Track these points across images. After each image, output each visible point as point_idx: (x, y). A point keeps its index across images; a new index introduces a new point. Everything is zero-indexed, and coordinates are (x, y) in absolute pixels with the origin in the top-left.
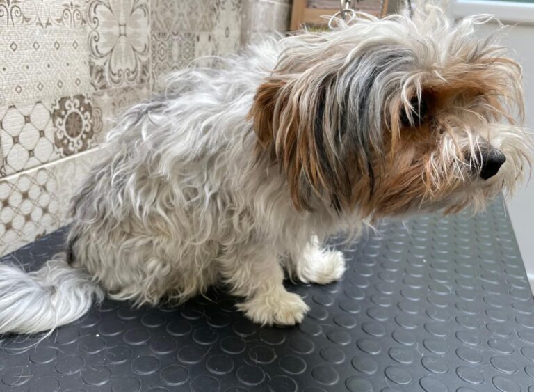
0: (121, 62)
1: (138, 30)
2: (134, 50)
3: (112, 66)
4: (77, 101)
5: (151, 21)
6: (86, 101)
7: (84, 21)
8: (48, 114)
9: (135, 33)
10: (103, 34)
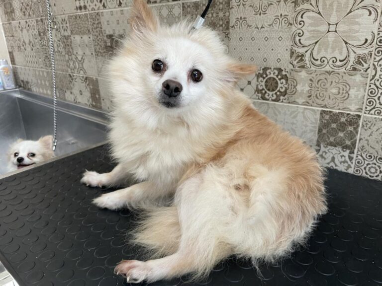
2: (347, 43)
3: (314, 54)
4: (277, 72)
7: (291, 24)
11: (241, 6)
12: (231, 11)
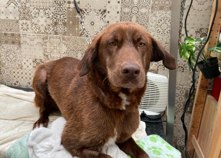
0: (54, 54)
1: (61, 48)
2: (60, 53)
3: (51, 55)
4: (40, 61)
5: (68, 47)
6: (42, 61)
7: (43, 45)
8: (32, 61)
9: (60, 49)
10: (49, 48)
11: (25, 37)
12: (21, 38)
